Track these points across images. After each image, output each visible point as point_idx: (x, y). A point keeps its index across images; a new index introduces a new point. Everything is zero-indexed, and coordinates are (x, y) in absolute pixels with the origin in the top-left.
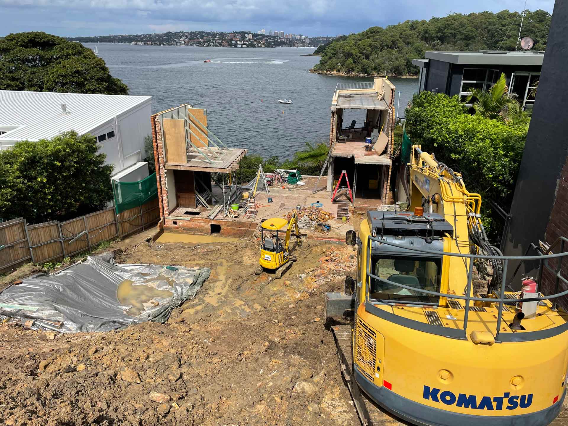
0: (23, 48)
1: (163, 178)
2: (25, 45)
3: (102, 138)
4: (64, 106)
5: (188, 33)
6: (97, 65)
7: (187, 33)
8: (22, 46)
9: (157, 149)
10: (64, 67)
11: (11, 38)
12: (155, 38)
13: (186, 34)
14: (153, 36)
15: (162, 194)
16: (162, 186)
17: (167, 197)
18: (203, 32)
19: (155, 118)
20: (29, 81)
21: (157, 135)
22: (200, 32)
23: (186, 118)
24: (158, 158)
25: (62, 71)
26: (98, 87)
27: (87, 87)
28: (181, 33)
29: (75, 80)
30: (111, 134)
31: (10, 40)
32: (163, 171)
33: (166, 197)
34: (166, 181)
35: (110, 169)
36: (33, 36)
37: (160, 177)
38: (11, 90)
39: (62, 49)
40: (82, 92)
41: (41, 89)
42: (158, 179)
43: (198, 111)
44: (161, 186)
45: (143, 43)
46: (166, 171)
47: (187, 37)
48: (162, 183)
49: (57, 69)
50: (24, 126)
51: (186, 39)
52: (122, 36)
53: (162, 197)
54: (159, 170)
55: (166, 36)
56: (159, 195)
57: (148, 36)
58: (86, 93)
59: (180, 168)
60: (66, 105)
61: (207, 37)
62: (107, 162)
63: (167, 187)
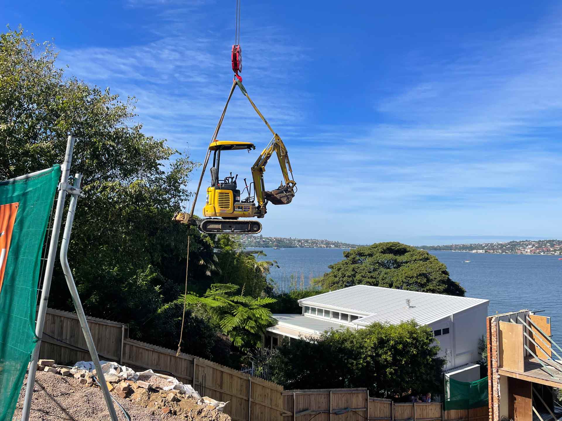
0: (382, 254)
1: (495, 384)
2: (384, 252)
3: (438, 333)
4: (408, 301)
5: (536, 242)
6: (440, 269)
7: (534, 241)
8: (382, 252)
9: (491, 351)
10: (411, 270)
11: (375, 246)
12: (497, 246)
13: (533, 243)
14: (495, 245)
15: (492, 401)
16: (494, 392)
17: (499, 407)
18: (553, 241)
19: (491, 320)
20: (383, 279)
21: (492, 337)
22: (550, 241)
23: (525, 324)
24: (491, 361)
25: (410, 273)
26: (439, 289)
27: (428, 288)
28: (526, 242)
29: (419, 281)
30: (446, 331)
31: (374, 248)
32: (496, 376)
33: (497, 405)
34: (499, 388)
35: (441, 362)
36: (391, 245)
37: (492, 382)
38: (368, 285)
39: (412, 256)
40: (423, 291)
41: (391, 286)
42: (490, 384)
43: (540, 318)
44: (492, 392)
45: (484, 251)
46: (499, 376)
47: (534, 246)
48: (494, 389)
49: (405, 271)
50: (376, 314)
51: (532, 247)
52: (463, 245)
53: (493, 404)
54: (492, 374)
55: (509, 245)
56: (490, 401)
57: (489, 245)
58: (427, 292)
59: (516, 376)
60: (410, 300)
61: (559, 245)
62: (440, 355)
63: (500, 394)
